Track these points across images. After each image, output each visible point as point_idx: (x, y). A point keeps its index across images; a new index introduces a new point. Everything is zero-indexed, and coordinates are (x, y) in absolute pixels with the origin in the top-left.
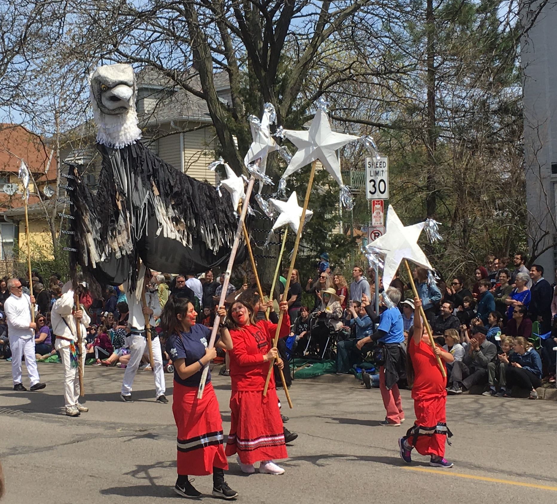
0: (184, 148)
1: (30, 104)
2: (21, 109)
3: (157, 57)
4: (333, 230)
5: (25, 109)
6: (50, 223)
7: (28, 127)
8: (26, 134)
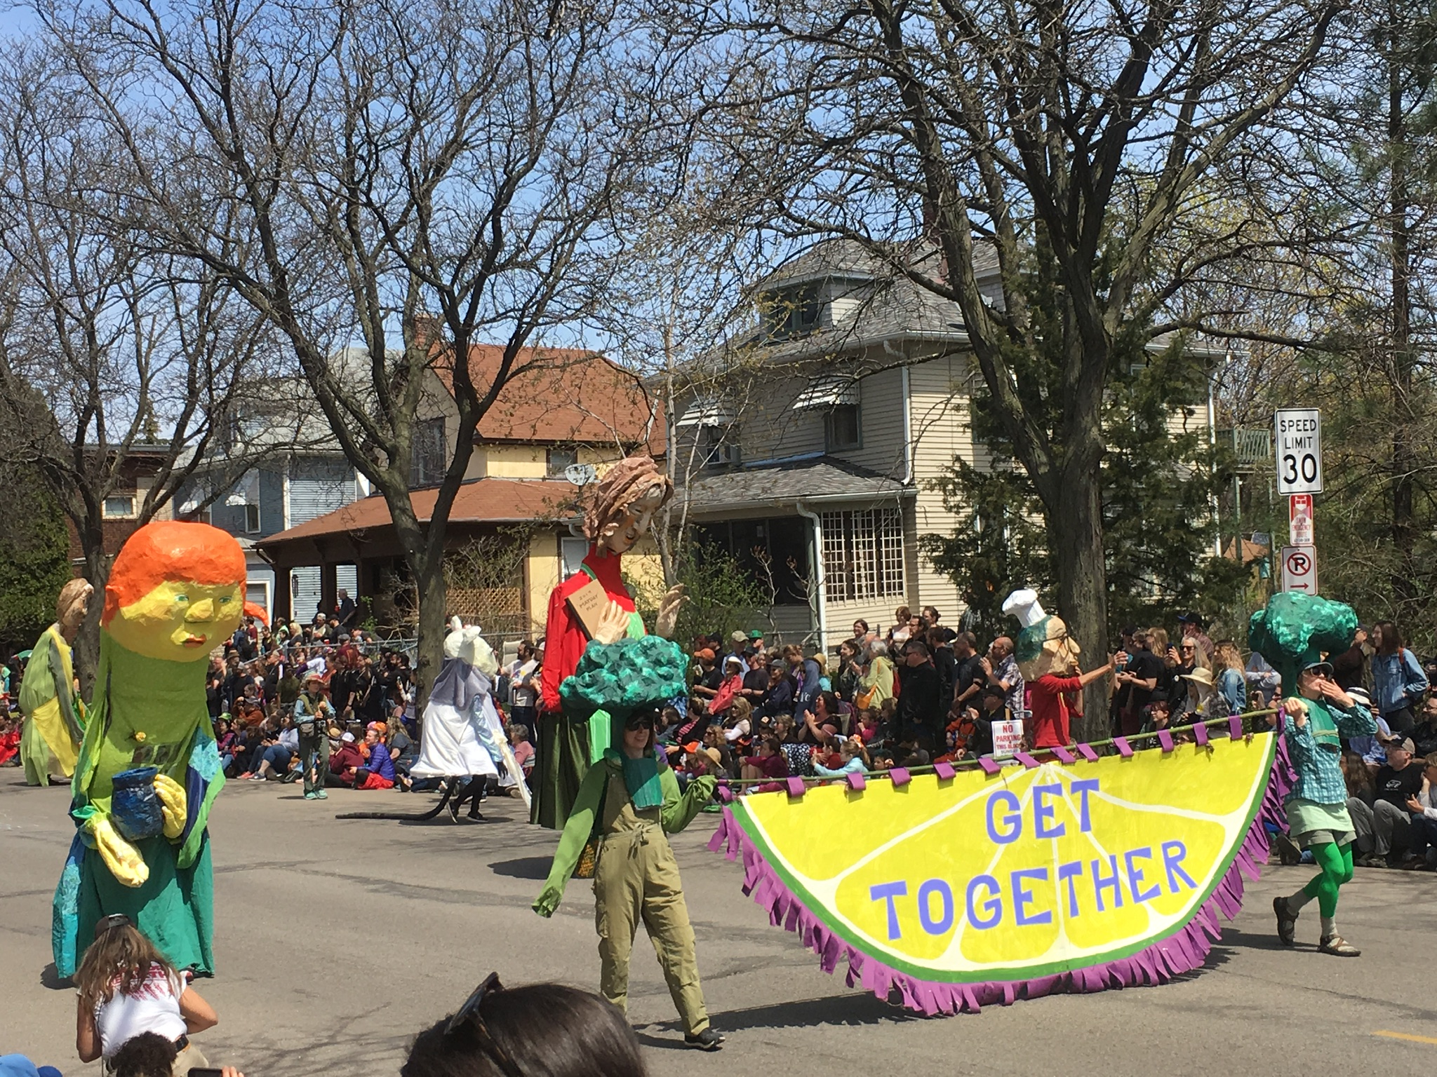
0: (910, 392)
1: (617, 316)
2: (600, 326)
3: (859, 222)
4: (1207, 550)
5: (608, 325)
6: (660, 541)
7: (614, 358)
8: (609, 372)
